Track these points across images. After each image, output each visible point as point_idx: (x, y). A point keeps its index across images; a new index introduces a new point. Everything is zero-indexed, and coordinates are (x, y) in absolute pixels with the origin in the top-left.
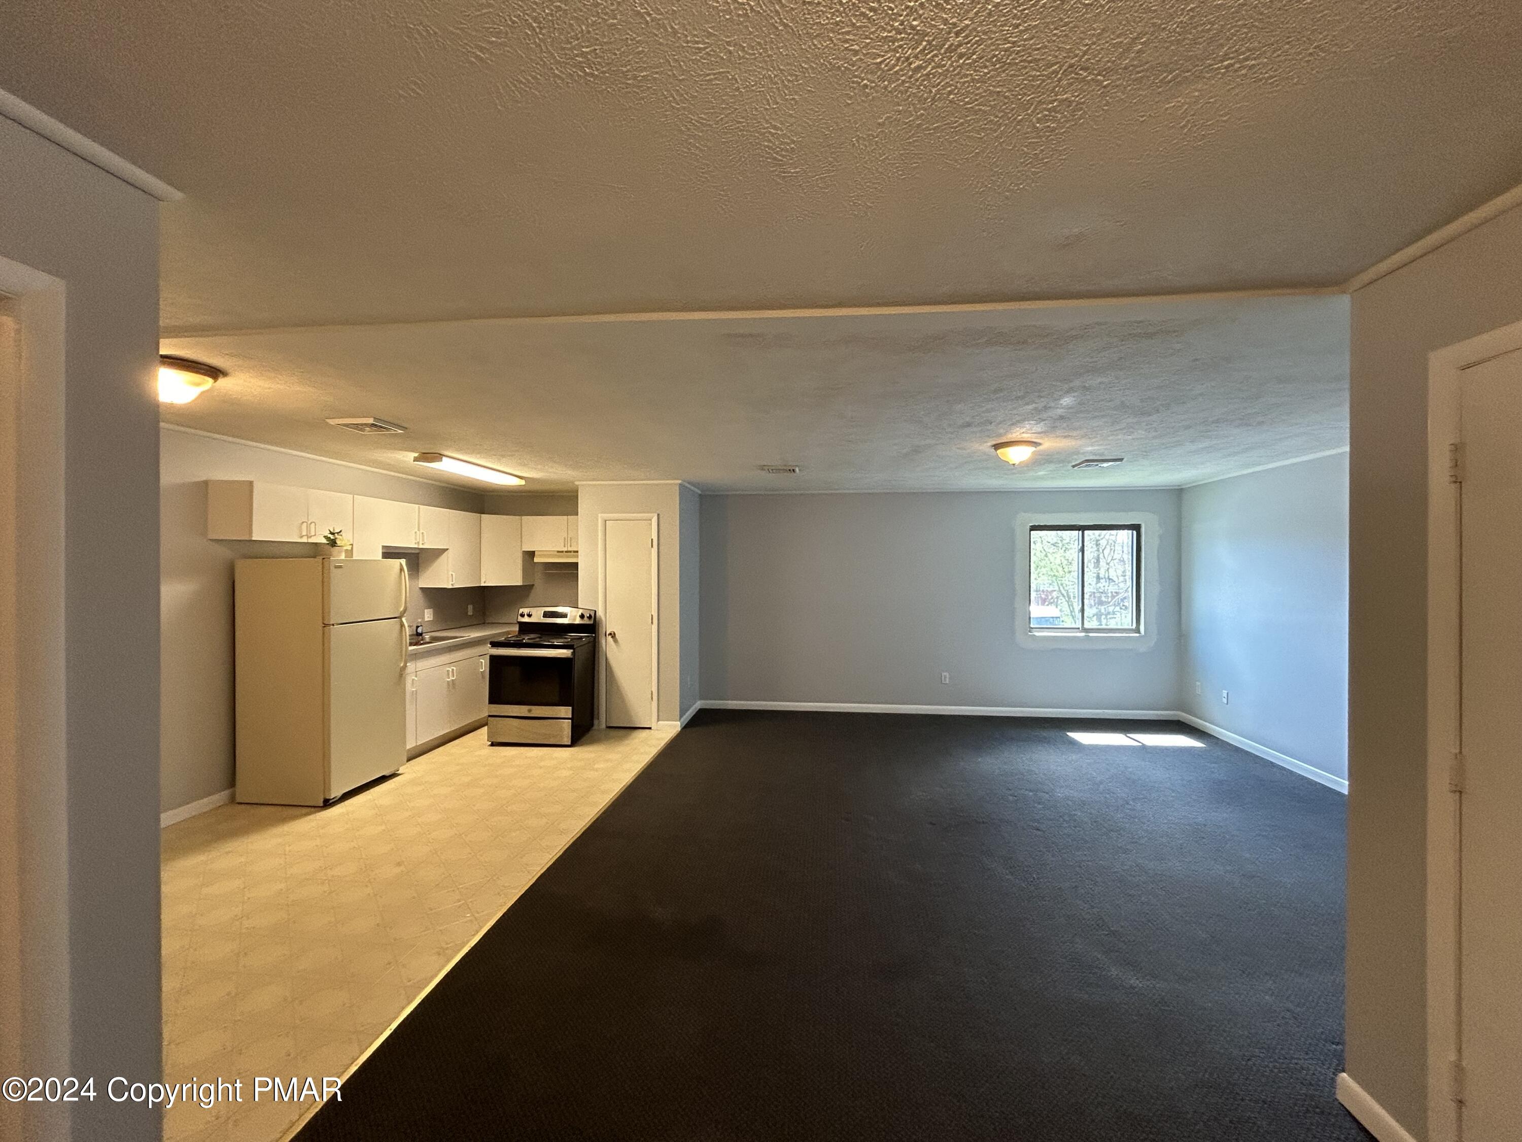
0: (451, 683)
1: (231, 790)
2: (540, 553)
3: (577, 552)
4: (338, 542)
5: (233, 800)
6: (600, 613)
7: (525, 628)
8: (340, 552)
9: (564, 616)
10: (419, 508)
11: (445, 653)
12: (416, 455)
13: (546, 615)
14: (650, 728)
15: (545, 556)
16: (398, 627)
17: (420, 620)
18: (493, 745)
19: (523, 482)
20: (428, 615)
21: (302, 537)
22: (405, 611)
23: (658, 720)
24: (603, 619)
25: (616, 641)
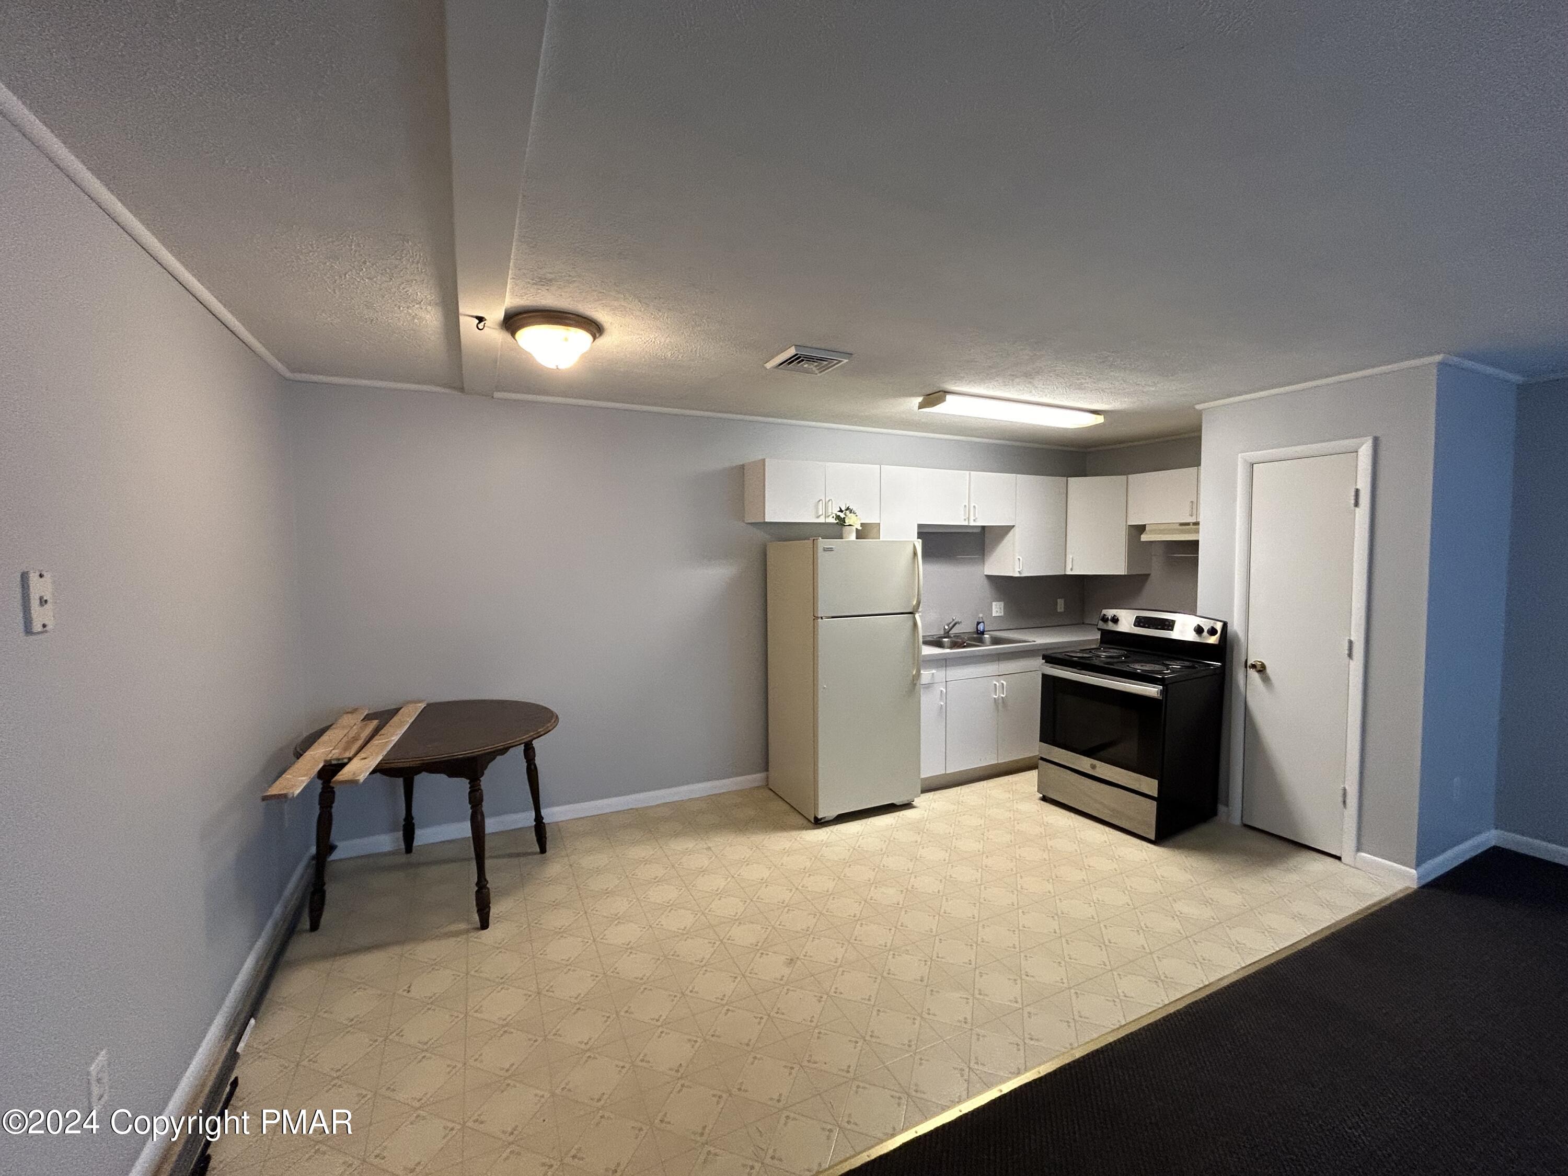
0: (1000, 701)
1: (765, 773)
2: (1154, 527)
3: (1197, 524)
4: (847, 522)
5: (767, 785)
6: (1236, 627)
7: (1112, 638)
8: (850, 532)
9: (1169, 625)
10: (970, 474)
11: (993, 661)
12: (920, 399)
13: (1140, 622)
14: (1339, 858)
15: (1162, 532)
16: (910, 623)
17: (981, 615)
18: (1045, 799)
19: (1100, 419)
20: (997, 609)
21: (818, 517)
22: (919, 603)
23: (1359, 849)
24: (1241, 635)
25: (1266, 679)
